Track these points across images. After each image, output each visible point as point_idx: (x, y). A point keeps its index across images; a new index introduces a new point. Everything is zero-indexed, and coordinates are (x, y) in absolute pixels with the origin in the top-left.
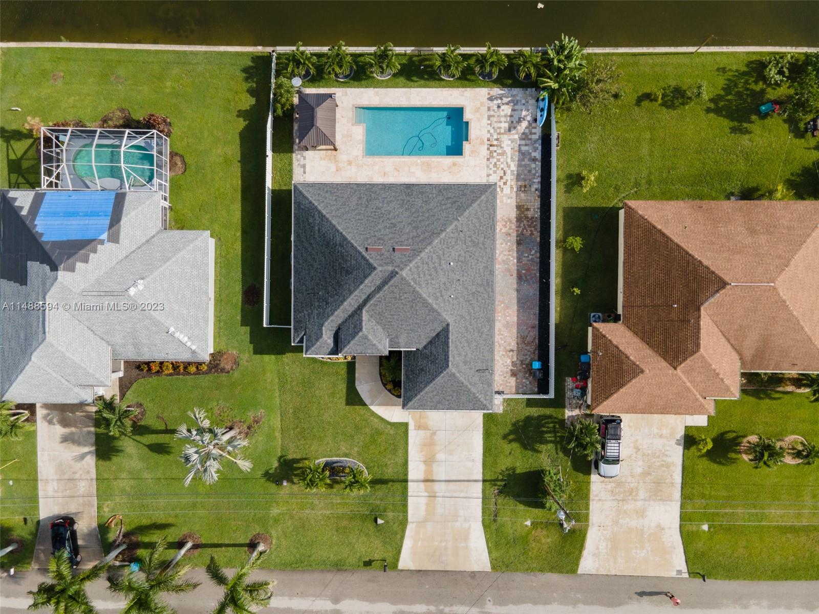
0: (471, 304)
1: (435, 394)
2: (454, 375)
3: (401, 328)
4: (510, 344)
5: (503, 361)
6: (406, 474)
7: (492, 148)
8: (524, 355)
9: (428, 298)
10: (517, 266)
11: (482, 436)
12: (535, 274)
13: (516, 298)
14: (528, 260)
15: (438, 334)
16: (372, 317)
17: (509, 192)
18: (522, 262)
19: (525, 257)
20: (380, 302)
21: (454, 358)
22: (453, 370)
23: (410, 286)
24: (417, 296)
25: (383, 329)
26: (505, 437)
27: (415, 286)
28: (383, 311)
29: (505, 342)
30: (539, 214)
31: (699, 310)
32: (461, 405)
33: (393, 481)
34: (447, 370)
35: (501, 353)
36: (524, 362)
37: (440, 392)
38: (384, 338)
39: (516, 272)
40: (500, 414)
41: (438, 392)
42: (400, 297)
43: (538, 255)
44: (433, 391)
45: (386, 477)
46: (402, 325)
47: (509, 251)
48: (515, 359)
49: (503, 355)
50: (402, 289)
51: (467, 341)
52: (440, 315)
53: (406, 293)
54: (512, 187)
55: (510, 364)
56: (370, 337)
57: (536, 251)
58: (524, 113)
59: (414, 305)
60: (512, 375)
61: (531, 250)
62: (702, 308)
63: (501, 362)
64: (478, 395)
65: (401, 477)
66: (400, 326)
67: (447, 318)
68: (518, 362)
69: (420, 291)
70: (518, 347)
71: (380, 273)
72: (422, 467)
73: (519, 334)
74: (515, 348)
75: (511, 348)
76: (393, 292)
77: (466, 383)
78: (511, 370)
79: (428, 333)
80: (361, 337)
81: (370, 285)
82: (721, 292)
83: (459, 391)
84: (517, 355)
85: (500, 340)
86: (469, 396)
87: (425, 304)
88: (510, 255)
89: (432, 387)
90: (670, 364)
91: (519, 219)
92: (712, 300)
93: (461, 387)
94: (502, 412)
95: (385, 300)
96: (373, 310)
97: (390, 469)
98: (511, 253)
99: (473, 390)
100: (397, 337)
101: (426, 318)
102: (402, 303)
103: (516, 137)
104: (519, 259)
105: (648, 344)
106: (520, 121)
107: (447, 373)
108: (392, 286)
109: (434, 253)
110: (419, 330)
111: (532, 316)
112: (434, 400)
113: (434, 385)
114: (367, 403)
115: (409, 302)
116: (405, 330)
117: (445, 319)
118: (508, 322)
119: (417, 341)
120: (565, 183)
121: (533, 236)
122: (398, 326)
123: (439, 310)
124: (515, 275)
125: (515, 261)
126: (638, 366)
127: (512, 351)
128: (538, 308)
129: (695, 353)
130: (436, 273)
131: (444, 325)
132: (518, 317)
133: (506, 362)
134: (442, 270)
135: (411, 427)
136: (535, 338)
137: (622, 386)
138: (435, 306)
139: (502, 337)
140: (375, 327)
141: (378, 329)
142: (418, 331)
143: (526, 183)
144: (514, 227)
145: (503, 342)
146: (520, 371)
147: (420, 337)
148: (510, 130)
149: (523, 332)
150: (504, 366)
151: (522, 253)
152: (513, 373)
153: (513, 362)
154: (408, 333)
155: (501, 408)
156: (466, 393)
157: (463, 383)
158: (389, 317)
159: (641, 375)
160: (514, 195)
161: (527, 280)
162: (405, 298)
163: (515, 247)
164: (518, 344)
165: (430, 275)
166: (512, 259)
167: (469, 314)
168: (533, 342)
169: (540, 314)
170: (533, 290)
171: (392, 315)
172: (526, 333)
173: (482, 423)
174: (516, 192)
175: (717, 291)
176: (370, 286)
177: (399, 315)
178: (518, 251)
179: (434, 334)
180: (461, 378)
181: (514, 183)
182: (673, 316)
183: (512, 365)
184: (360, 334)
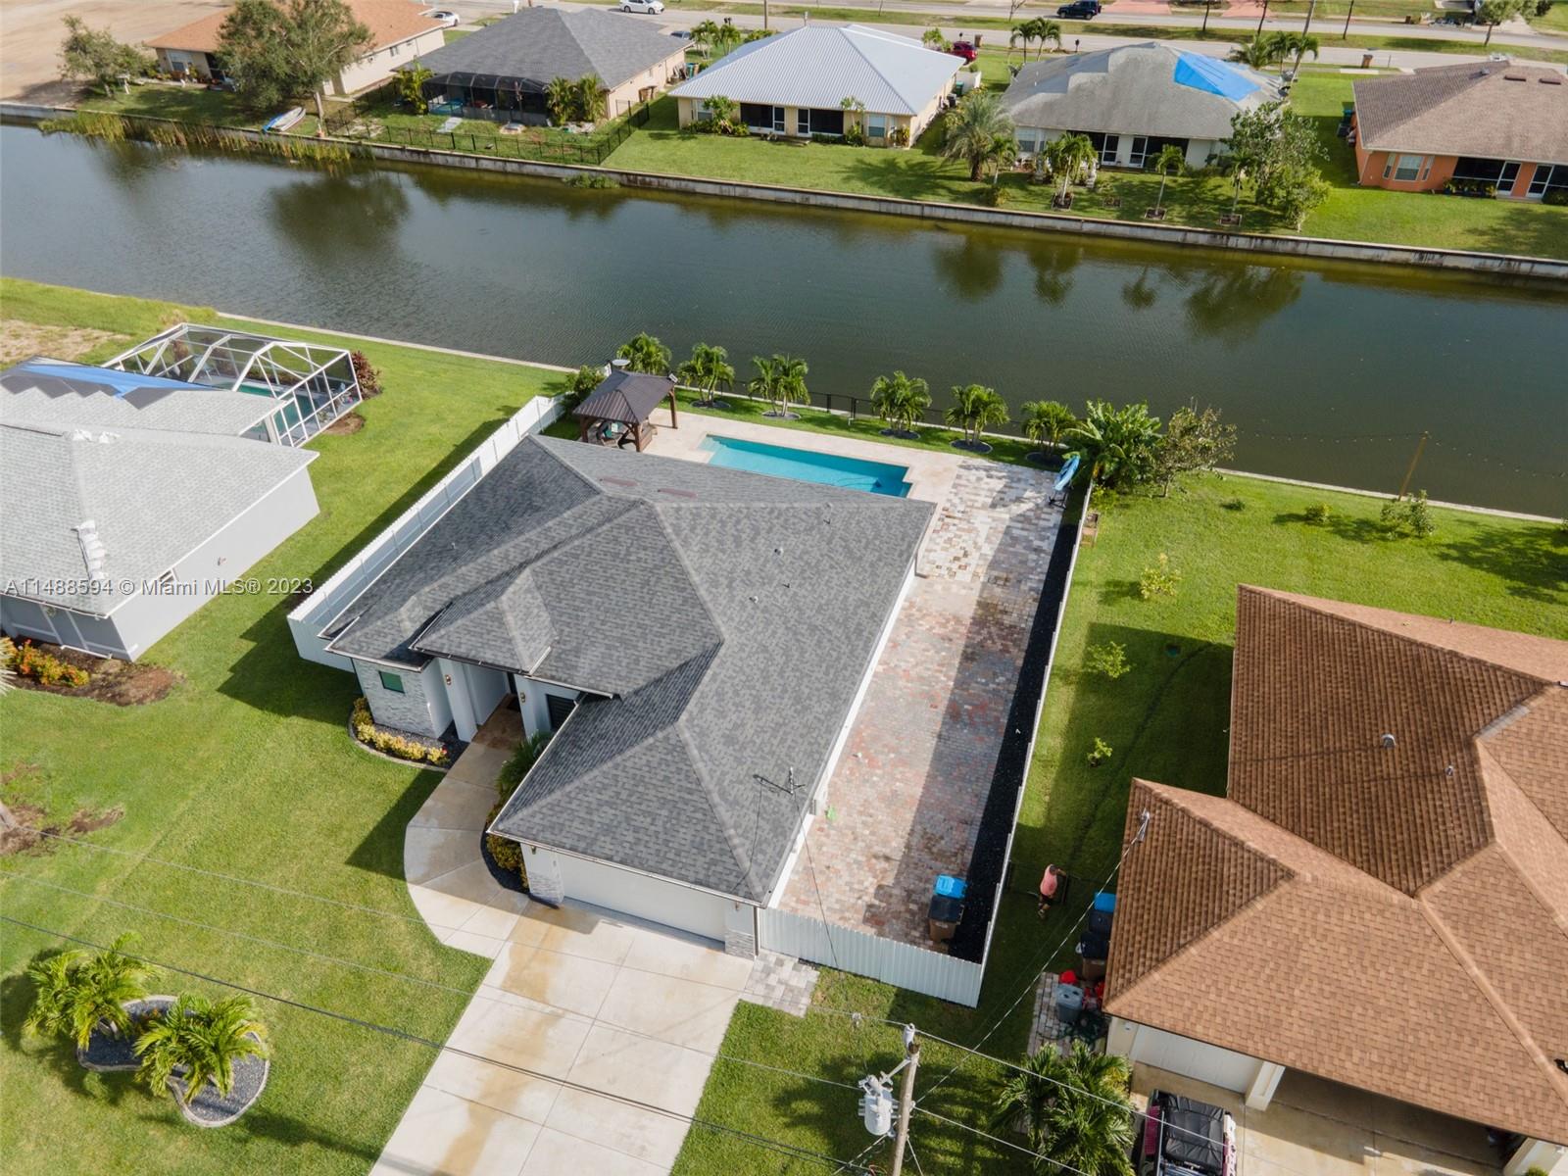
0: (798, 640)
1: (605, 797)
2: (682, 748)
3: (598, 630)
4: (885, 842)
5: (852, 875)
6: (386, 1130)
7: (947, 520)
8: (920, 880)
9: (693, 572)
10: (953, 693)
11: (707, 1074)
12: (997, 719)
13: (932, 750)
14: (984, 691)
15: (686, 664)
16: (539, 588)
17: (969, 581)
18: (967, 690)
19: (977, 682)
20: (576, 557)
21: (702, 711)
22: (686, 735)
23: (661, 534)
24: (668, 558)
25: (553, 622)
26: (784, 1100)
27: (674, 537)
28: (572, 579)
29: (873, 833)
30: (1031, 624)
31: (1470, 745)
32: (671, 855)
33: (326, 1141)
34: (670, 729)
35: (853, 855)
36: (914, 897)
37: (624, 796)
38: (545, 639)
39: (946, 702)
40: (794, 1022)
41: (618, 794)
42: (628, 553)
43: (1013, 687)
44: (605, 787)
45: (316, 1119)
46: (603, 623)
47: (939, 665)
48: (889, 881)
49: (856, 862)
50: (638, 538)
51: (757, 699)
52: (707, 618)
53: (645, 549)
54: (975, 575)
55: (872, 890)
56: (510, 618)
57: (1009, 681)
58: (1028, 494)
59: (653, 579)
60: (866, 920)
61: (995, 675)
62: (1479, 743)
63: (846, 878)
64: (732, 832)
65: (362, 1137)
66: (598, 625)
67: (723, 629)
68: (896, 891)
69: (681, 551)
70: (905, 855)
71: (605, 502)
72: (457, 1122)
73: (918, 827)
74: (898, 856)
75: (887, 851)
76: (616, 539)
77: (709, 783)
78: (870, 906)
79: (660, 658)
80: (487, 613)
81: (571, 522)
82: (1533, 704)
83: (680, 805)
84: (899, 873)
85: (859, 826)
86: (706, 828)
87: (682, 584)
88: (941, 672)
89: (605, 774)
90: (1392, 884)
91: (979, 622)
92: (1506, 723)
93: (690, 792)
94: (802, 1014)
95: (589, 554)
96: (551, 573)
97: (346, 1096)
98: (944, 669)
99: (723, 812)
100: (577, 652)
101: (669, 617)
102: (626, 570)
103: (1007, 516)
104: (961, 683)
105: (1312, 841)
106: (1019, 500)
107: (667, 738)
108: (620, 526)
109: (747, 517)
110: (640, 644)
111: (967, 797)
112: (595, 818)
113: (616, 766)
114: (407, 876)
115: (645, 569)
116: (606, 637)
117: (717, 629)
118: (894, 793)
119: (623, 674)
120: (1104, 590)
121: (1007, 655)
122: (591, 624)
123: (710, 605)
124: (942, 707)
125: (951, 684)
126: (1273, 862)
127: (887, 858)
128: (989, 786)
129: (1479, 847)
130: (737, 547)
131: (710, 644)
132: (926, 788)
133: (861, 882)
134: (752, 549)
135: (494, 978)
136: (963, 848)
137: (1220, 919)
138: (702, 592)
139: (870, 820)
140: (536, 611)
141: (538, 616)
142: (635, 647)
143: (1011, 576)
144: (963, 630)
145: (867, 832)
146: (897, 916)
147: (637, 661)
148: (993, 506)
149: (933, 826)
150: (851, 889)
151: (972, 676)
152: (874, 915)
153: (880, 887)
154: (608, 647)
155: (805, 1001)
156: (699, 815)
157: (699, 781)
158: (582, 595)
159: (1285, 887)
160: (978, 586)
161: (972, 724)
162: (639, 560)
163: (956, 662)
164: (908, 846)
165: (721, 542)
166: (943, 678)
167: (786, 653)
168: (956, 854)
169: (990, 798)
170: (987, 747)
171: (589, 593)
172: (941, 830)
173: (722, 1028)
174: (984, 584)
175: (1519, 702)
176: (571, 526)
177: (608, 595)
178: (960, 670)
179: (676, 664)
180: (700, 765)
181: (982, 571)
182: (1388, 766)
183: (876, 896)
184: (491, 606)
